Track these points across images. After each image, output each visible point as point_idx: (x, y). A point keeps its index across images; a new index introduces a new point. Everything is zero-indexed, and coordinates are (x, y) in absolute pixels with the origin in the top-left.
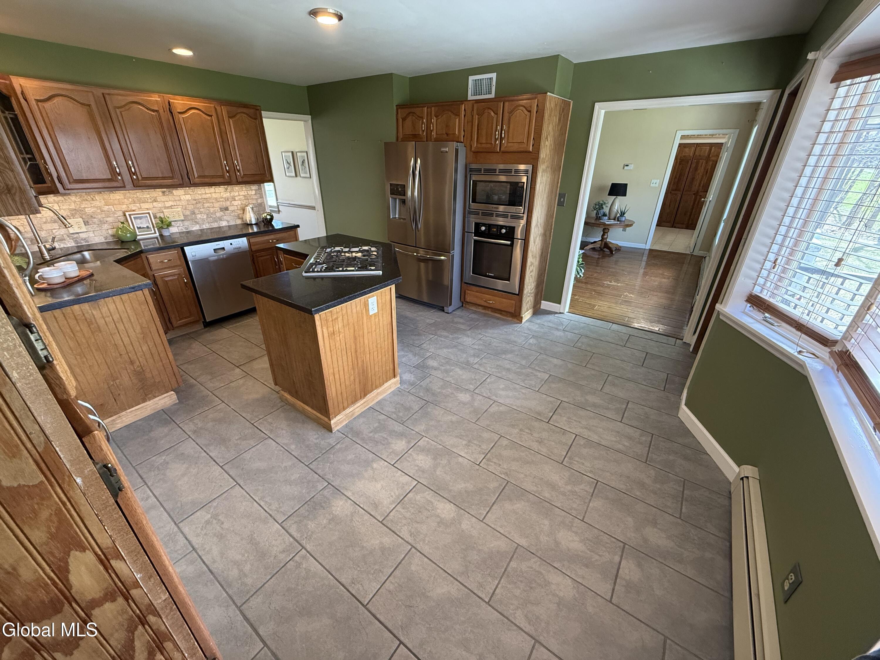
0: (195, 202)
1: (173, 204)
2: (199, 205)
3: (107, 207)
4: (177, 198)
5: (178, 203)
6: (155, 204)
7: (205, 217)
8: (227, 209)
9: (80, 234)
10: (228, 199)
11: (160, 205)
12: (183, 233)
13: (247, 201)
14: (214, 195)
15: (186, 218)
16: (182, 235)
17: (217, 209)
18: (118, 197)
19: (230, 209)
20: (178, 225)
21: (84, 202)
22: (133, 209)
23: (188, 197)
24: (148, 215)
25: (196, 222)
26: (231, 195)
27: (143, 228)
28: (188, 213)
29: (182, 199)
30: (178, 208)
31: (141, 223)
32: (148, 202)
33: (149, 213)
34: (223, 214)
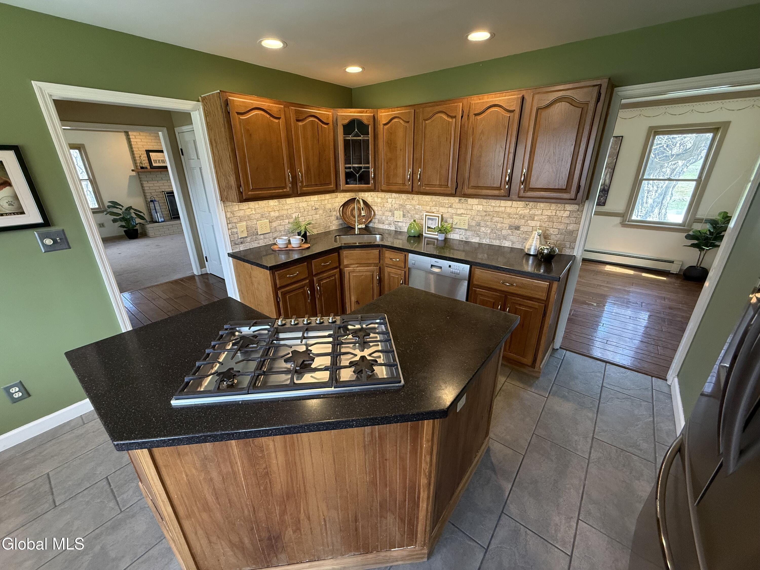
0: (485, 213)
1: (463, 212)
2: (487, 218)
3: (418, 206)
4: (469, 207)
5: (469, 212)
6: (450, 209)
7: (489, 232)
8: (517, 228)
9: (399, 223)
10: (524, 217)
11: (453, 211)
12: (462, 241)
13: (551, 224)
14: (508, 210)
15: (470, 228)
16: (461, 243)
17: (505, 225)
18: (427, 200)
19: (521, 230)
20: (461, 233)
21: (407, 200)
22: (434, 211)
23: (480, 208)
24: (437, 218)
25: (477, 234)
26: (530, 213)
27: (432, 228)
28: (474, 224)
29: (474, 209)
30: (466, 217)
31: (432, 224)
32: (445, 207)
33: (438, 217)
34: (510, 233)
